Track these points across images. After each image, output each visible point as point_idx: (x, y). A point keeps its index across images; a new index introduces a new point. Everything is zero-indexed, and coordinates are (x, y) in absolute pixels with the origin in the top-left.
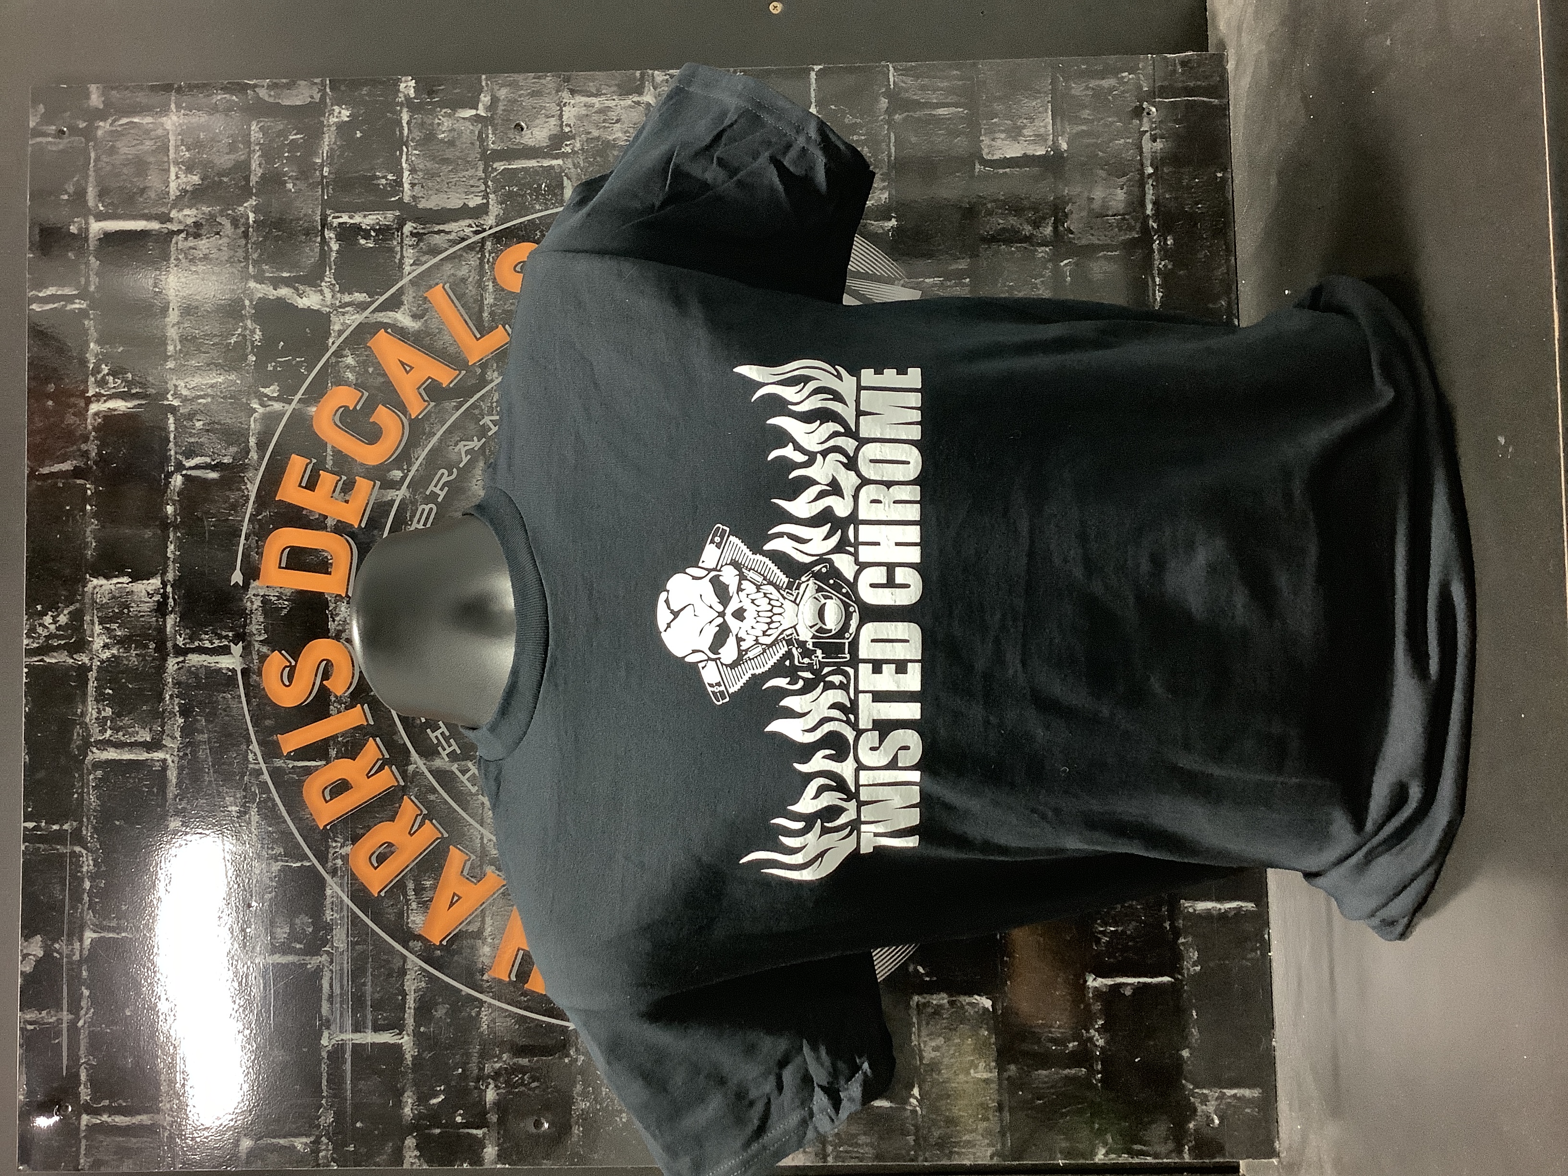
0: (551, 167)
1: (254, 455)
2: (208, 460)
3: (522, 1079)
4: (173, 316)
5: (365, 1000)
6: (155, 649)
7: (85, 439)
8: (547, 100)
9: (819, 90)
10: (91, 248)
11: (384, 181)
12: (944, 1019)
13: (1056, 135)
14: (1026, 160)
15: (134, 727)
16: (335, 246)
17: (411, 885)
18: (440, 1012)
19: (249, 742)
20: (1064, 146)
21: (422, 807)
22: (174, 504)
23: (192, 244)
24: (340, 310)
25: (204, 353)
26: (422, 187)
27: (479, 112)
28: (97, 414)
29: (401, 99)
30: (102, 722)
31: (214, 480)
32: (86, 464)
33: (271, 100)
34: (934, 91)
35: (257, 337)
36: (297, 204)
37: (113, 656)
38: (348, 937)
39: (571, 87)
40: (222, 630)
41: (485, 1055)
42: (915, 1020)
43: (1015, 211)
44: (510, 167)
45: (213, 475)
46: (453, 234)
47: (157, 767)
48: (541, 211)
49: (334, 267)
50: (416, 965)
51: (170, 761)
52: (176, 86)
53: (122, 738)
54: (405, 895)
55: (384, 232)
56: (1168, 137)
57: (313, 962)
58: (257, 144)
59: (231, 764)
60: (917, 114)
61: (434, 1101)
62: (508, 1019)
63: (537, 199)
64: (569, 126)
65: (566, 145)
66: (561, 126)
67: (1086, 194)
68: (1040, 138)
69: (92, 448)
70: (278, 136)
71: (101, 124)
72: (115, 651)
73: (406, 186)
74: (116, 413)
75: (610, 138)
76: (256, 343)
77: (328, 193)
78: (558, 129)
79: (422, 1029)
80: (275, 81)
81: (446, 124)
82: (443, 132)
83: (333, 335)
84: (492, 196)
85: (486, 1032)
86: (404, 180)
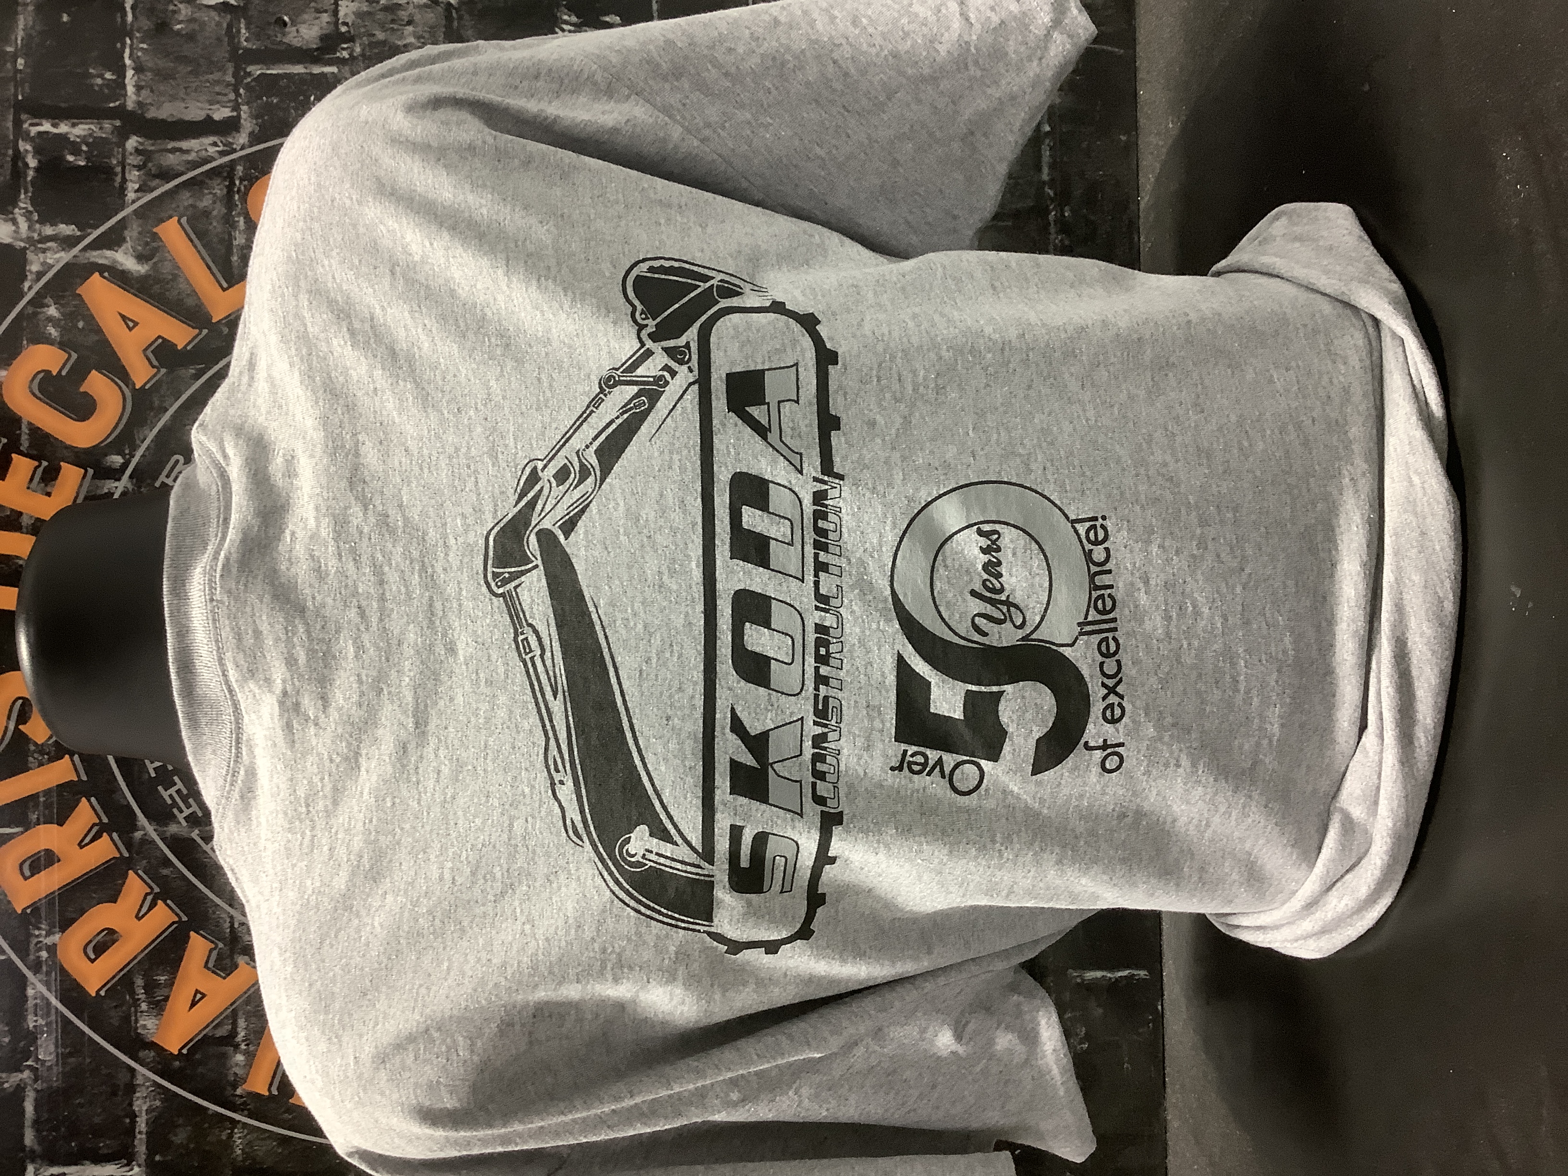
0: (323, 74)
11: (99, 81)
16: (32, 162)
17: (139, 982)
18: (180, 1137)
21: (152, 884)
24: (39, 246)
26: (152, 91)
38: (57, 1047)
44: (269, 72)
46: (191, 153)
49: (31, 189)
50: (148, 1079)
54: (133, 993)
55: (99, 147)
57: (11, 1080)
62: (268, 1142)
64: (346, 24)
65: (344, 49)
66: (336, 23)
73: (130, 89)
75: (399, 43)
77: (23, 89)
78: (332, 27)
79: (158, 1158)
81: (183, 12)
82: (179, 23)
83: (29, 278)
84: (244, 108)
85: (240, 1158)
86: (127, 81)
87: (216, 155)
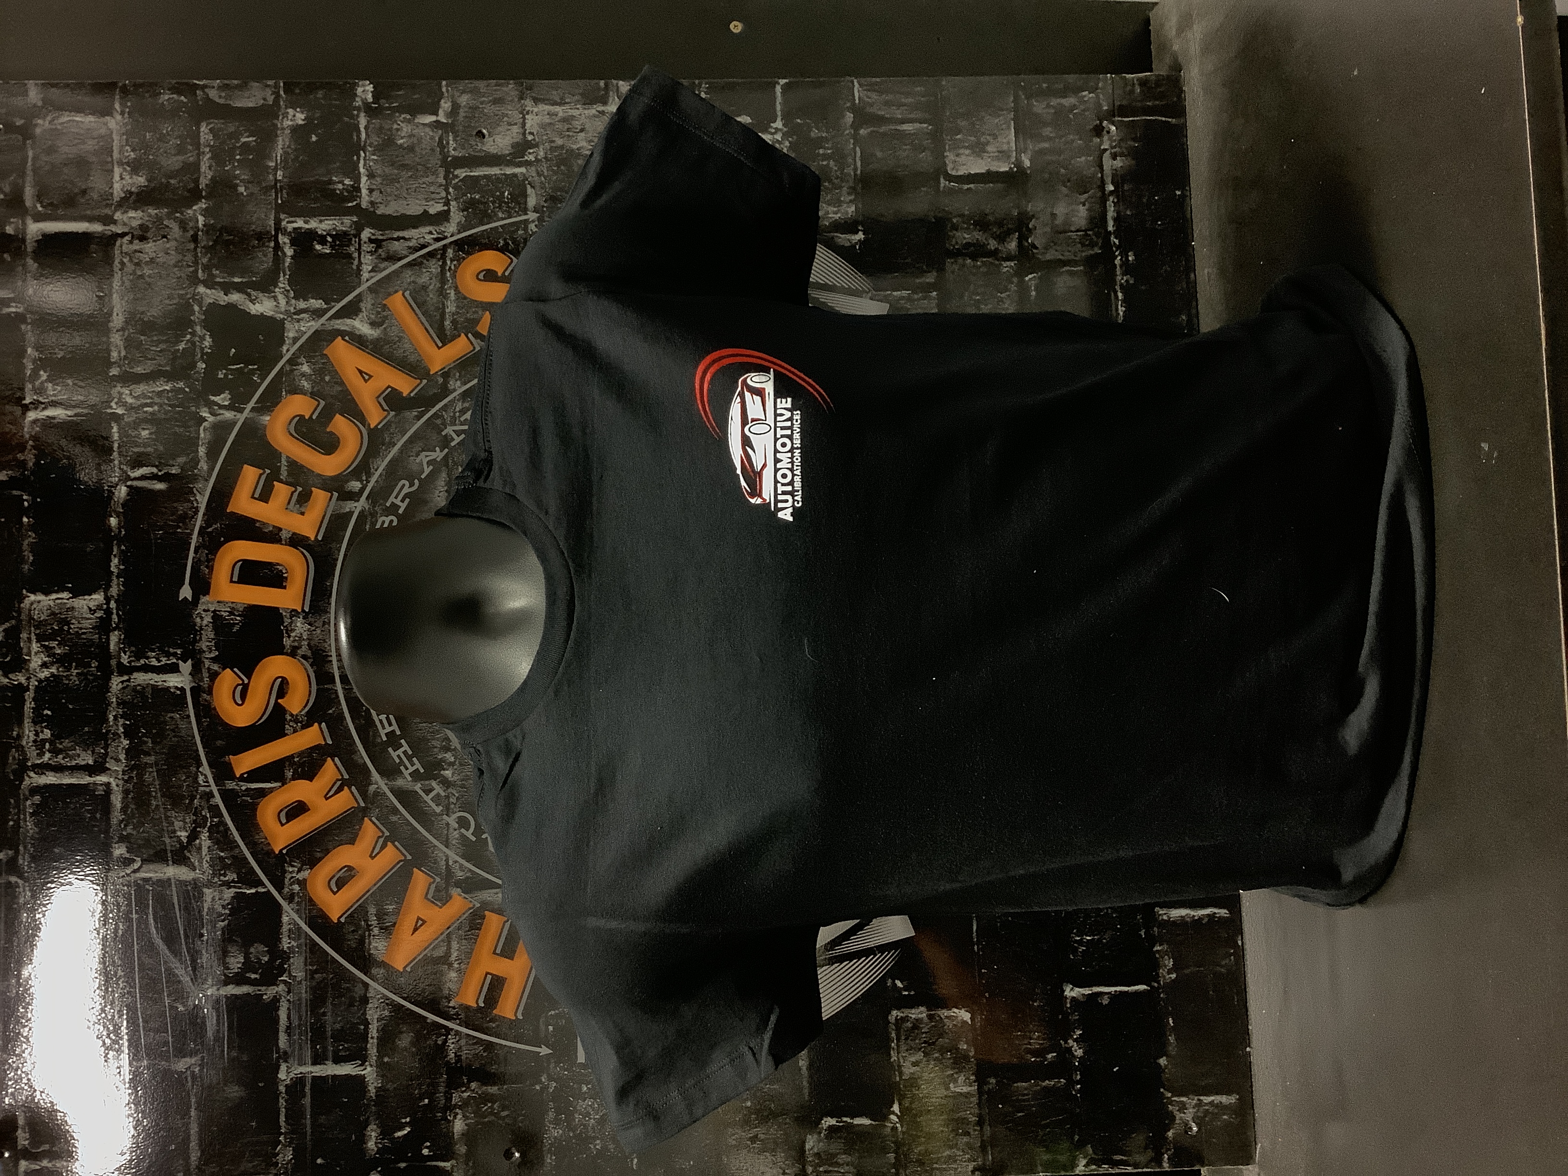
0: (515, 175)
1: (203, 465)
2: (155, 470)
3: (492, 1106)
4: (118, 320)
5: (325, 1031)
6: (98, 668)
7: (22, 447)
8: (509, 107)
9: (785, 102)
10: (29, 249)
11: (340, 186)
12: (923, 1033)
13: (1019, 151)
14: (988, 177)
15: (75, 750)
16: (289, 252)
18: (405, 1041)
19: (199, 764)
20: (1027, 163)
22: (118, 517)
23: (137, 248)
24: (295, 317)
25: (150, 359)
26: (381, 192)
27: (439, 118)
28: (35, 421)
29: (358, 103)
30: (39, 745)
31: (160, 491)
32: (23, 474)
33: (222, 101)
34: (900, 105)
35: (207, 344)
36: (250, 207)
37: (53, 675)
38: (306, 965)
39: (534, 95)
40: (169, 647)
41: (453, 1084)
42: (893, 1035)
43: (981, 226)
44: (472, 174)
45: (160, 486)
46: (413, 240)
47: (100, 791)
48: (503, 219)
49: (288, 273)
50: (378, 993)
51: (114, 784)
52: (120, 84)
53: (62, 762)
55: (341, 239)
56: (1129, 155)
57: (269, 993)
58: (206, 146)
59: (181, 787)
60: (883, 129)
61: (400, 1134)
62: (476, 1047)
63: (500, 207)
64: (532, 134)
65: (530, 153)
66: (524, 134)
67: (1049, 210)
68: (1003, 155)
69: (29, 457)
70: (231, 139)
71: (40, 121)
72: (54, 670)
73: (364, 192)
74: (56, 421)
75: (575, 147)
76: (206, 350)
77: (282, 197)
78: (521, 137)
80: (226, 82)
81: (405, 129)
82: (402, 138)
83: (287, 342)
84: (453, 203)
85: (454, 1061)
86: (361, 186)
87: (431, 241)
